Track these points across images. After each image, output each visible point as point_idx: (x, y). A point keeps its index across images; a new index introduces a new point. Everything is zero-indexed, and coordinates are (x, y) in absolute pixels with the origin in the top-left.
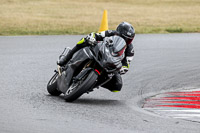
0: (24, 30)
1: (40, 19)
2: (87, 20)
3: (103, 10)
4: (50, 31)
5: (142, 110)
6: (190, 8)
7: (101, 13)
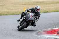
0: (1, 14)
1: (6, 10)
2: (19, 10)
3: (24, 7)
4: (9, 14)
5: (37, 36)
6: (50, 5)
7: (24, 8)
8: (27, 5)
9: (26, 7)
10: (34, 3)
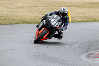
8: (72, 7)
9: (71, 11)
10: (85, 4)
